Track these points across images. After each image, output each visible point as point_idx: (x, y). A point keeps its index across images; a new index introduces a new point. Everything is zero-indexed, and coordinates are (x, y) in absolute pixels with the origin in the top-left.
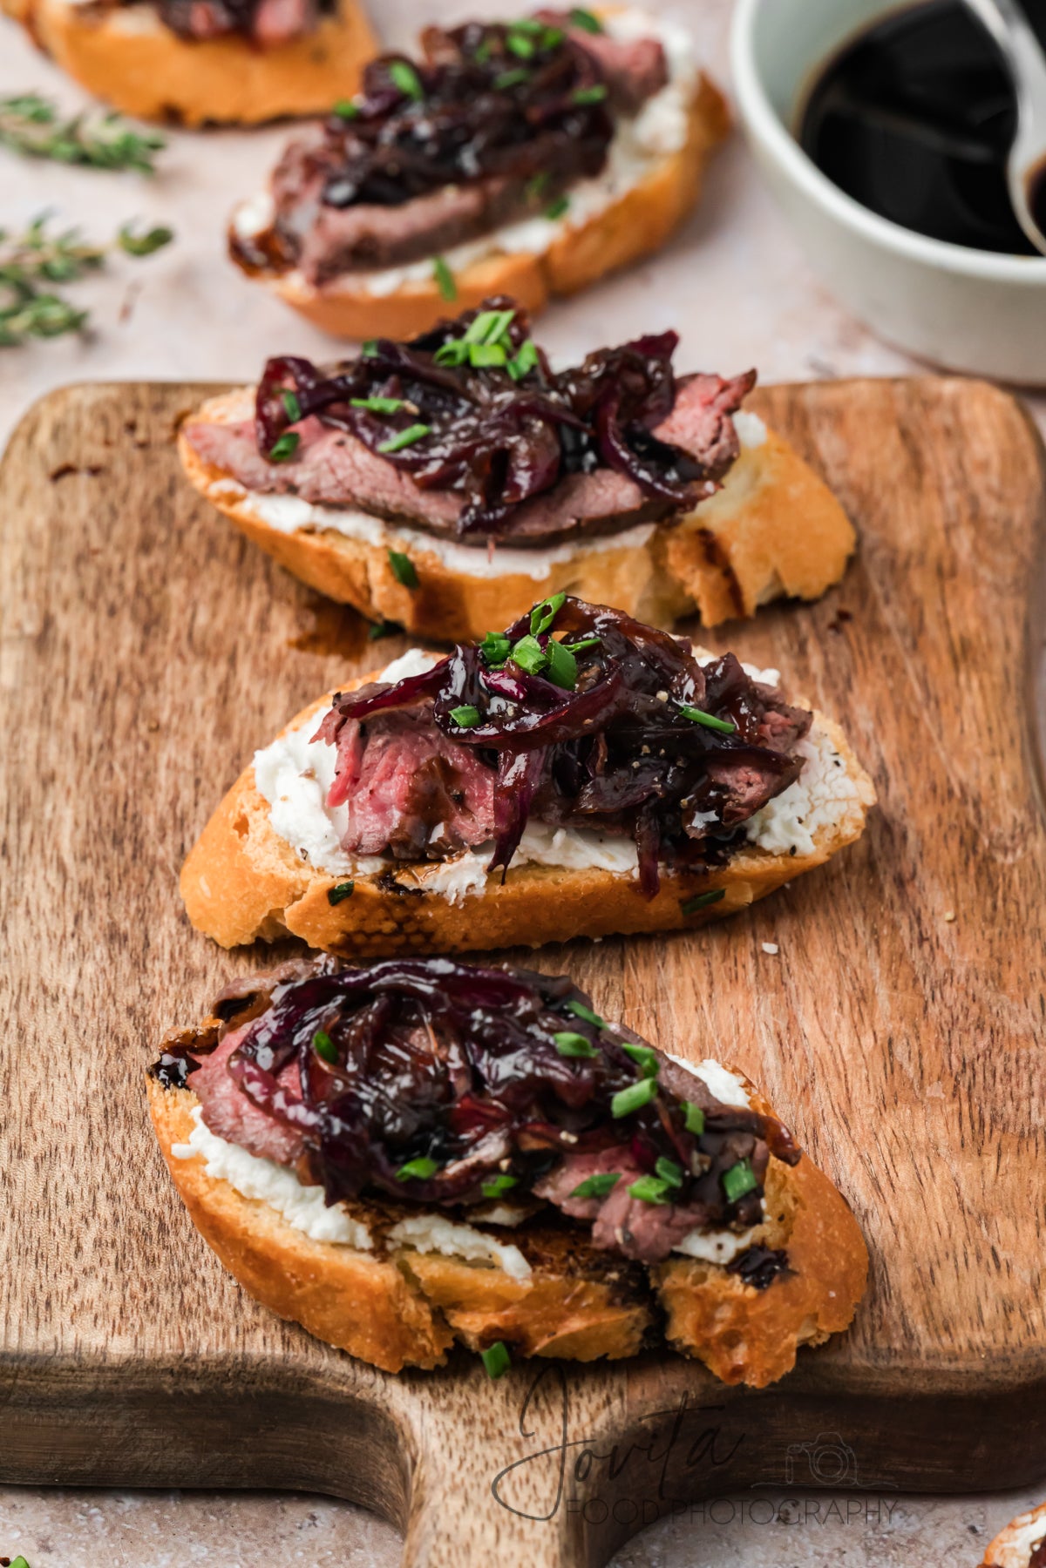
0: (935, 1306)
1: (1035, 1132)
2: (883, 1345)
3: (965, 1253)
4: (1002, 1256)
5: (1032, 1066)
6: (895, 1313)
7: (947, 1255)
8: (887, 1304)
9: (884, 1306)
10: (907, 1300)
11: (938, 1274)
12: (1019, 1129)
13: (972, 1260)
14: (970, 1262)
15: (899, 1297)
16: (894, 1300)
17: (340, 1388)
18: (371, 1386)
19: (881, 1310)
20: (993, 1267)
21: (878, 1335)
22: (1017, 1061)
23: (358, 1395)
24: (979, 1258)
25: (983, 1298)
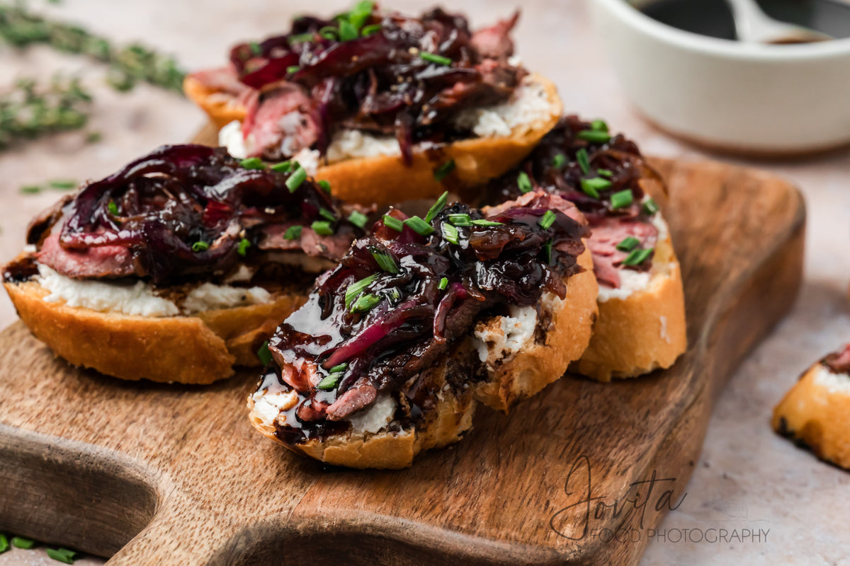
0: (497, 516)
1: (607, 461)
2: (456, 524)
3: (530, 500)
4: (551, 505)
5: (623, 436)
6: (472, 513)
7: (519, 498)
8: (470, 508)
9: (468, 509)
10: (483, 510)
11: (508, 504)
12: (598, 458)
13: (533, 503)
14: (531, 503)
15: (479, 508)
16: (475, 509)
17: (137, 474)
18: (154, 475)
19: (465, 510)
20: (543, 508)
21: (456, 519)
22: (616, 432)
23: (145, 480)
24: (537, 503)
25: (528, 519)
